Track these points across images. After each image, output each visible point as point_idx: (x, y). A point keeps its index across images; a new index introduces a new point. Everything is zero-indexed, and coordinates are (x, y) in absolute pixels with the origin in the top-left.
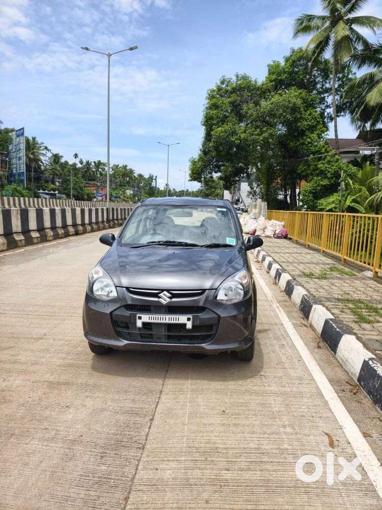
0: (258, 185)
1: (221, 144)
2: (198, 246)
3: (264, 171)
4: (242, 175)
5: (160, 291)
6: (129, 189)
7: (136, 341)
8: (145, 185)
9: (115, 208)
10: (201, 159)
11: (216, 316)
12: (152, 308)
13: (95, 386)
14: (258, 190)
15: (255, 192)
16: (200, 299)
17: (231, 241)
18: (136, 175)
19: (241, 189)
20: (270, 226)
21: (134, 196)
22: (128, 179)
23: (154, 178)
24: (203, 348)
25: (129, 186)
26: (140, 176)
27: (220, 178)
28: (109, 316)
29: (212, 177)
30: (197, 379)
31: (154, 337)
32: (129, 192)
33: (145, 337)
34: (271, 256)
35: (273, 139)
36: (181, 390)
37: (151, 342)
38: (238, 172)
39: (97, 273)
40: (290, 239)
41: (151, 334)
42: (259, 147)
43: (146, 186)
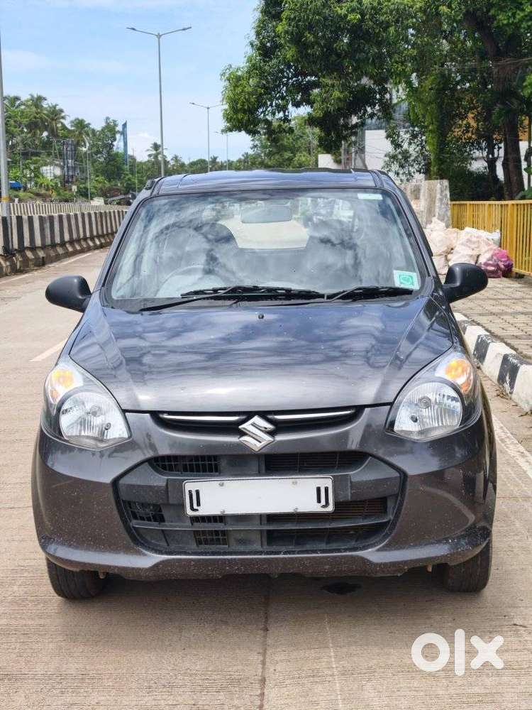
0: (414, 136)
1: (310, 27)
2: (322, 296)
3: (427, 96)
4: (369, 109)
5: (244, 417)
6: (51, 164)
7: (186, 553)
8: (95, 149)
9: (25, 217)
10: (254, 68)
11: (396, 474)
12: (223, 464)
13: (83, 677)
14: (413, 150)
15: (406, 155)
16: (347, 433)
17: (406, 279)
18: (67, 123)
19: (367, 149)
20: (462, 244)
21: (66, 181)
22: (45, 134)
23: (119, 128)
24: (364, 560)
25: (49, 154)
26: (80, 124)
27: (311, 121)
28: (111, 490)
29: (286, 120)
30: (349, 644)
31: (232, 541)
32: (51, 172)
33: (206, 542)
34: (478, 324)
35: (449, 7)
36: (314, 674)
37: (225, 553)
38: (359, 100)
39: (63, 379)
40: (520, 277)
41: (224, 533)
42: (411, 31)
43: (98, 152)
